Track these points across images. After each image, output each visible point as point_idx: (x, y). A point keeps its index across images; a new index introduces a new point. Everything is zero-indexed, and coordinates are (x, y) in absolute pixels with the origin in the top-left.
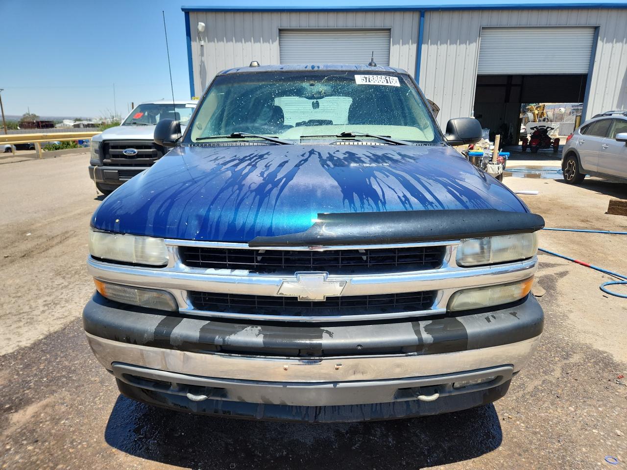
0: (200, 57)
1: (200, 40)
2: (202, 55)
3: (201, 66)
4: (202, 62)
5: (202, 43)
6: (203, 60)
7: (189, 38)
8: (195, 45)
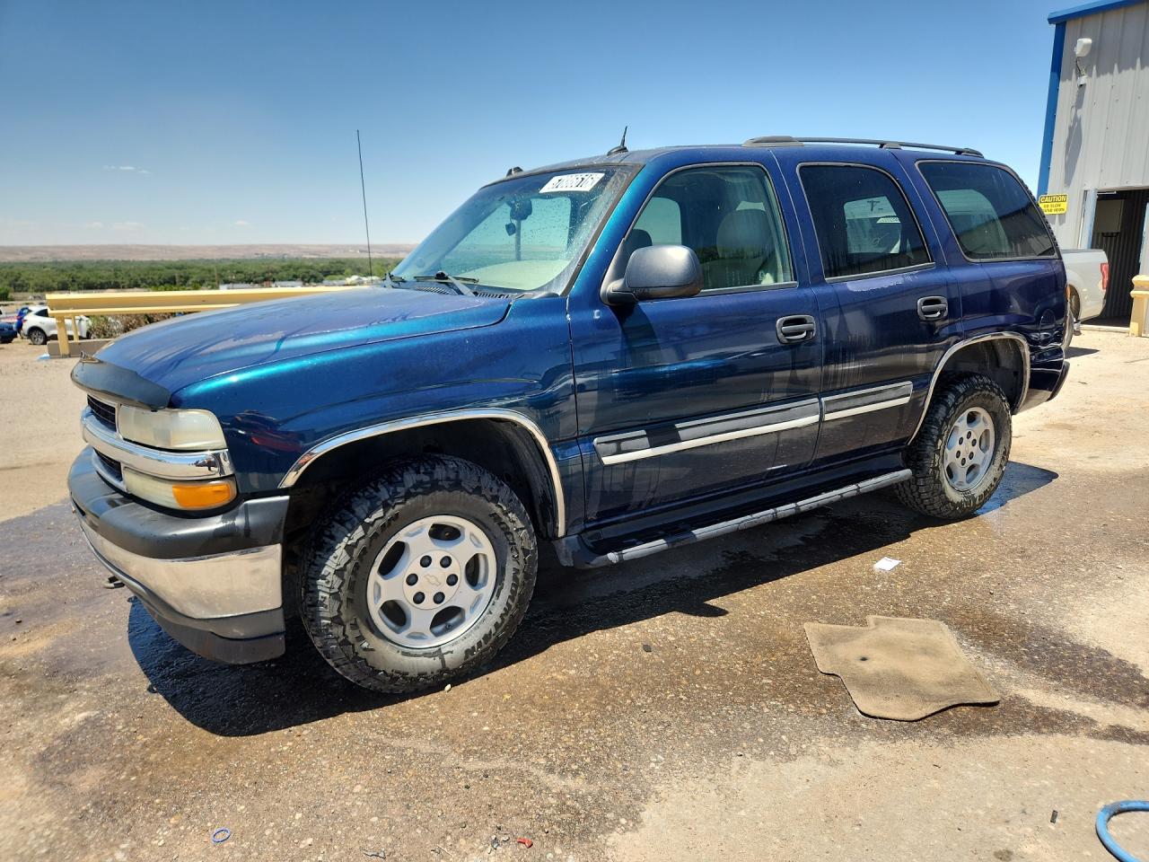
0: (1074, 110)
1: (1079, 74)
2: (1079, 104)
3: (1071, 129)
4: (1077, 121)
5: (1083, 80)
6: (1079, 116)
7: (1056, 74)
8: (1067, 89)
